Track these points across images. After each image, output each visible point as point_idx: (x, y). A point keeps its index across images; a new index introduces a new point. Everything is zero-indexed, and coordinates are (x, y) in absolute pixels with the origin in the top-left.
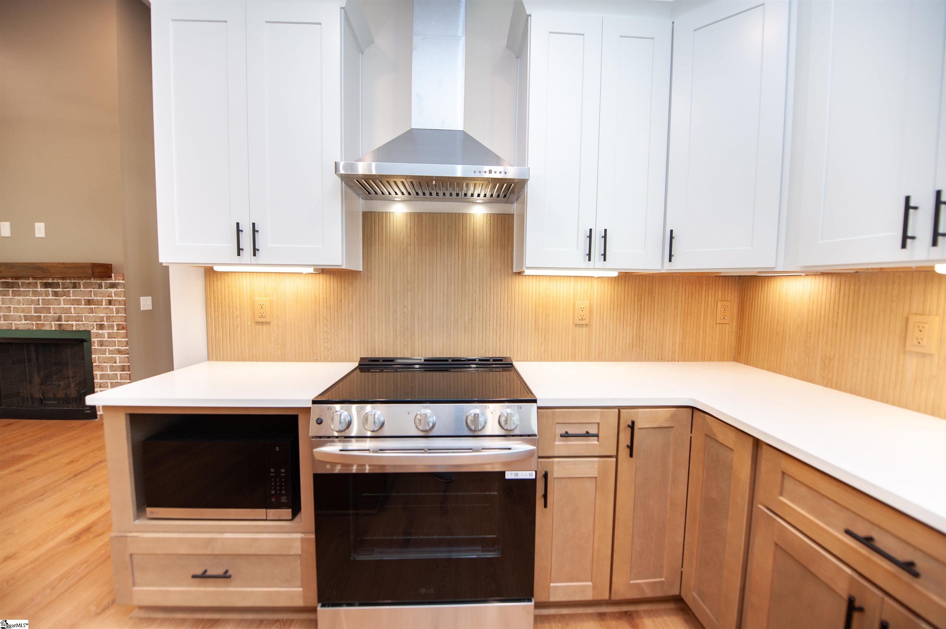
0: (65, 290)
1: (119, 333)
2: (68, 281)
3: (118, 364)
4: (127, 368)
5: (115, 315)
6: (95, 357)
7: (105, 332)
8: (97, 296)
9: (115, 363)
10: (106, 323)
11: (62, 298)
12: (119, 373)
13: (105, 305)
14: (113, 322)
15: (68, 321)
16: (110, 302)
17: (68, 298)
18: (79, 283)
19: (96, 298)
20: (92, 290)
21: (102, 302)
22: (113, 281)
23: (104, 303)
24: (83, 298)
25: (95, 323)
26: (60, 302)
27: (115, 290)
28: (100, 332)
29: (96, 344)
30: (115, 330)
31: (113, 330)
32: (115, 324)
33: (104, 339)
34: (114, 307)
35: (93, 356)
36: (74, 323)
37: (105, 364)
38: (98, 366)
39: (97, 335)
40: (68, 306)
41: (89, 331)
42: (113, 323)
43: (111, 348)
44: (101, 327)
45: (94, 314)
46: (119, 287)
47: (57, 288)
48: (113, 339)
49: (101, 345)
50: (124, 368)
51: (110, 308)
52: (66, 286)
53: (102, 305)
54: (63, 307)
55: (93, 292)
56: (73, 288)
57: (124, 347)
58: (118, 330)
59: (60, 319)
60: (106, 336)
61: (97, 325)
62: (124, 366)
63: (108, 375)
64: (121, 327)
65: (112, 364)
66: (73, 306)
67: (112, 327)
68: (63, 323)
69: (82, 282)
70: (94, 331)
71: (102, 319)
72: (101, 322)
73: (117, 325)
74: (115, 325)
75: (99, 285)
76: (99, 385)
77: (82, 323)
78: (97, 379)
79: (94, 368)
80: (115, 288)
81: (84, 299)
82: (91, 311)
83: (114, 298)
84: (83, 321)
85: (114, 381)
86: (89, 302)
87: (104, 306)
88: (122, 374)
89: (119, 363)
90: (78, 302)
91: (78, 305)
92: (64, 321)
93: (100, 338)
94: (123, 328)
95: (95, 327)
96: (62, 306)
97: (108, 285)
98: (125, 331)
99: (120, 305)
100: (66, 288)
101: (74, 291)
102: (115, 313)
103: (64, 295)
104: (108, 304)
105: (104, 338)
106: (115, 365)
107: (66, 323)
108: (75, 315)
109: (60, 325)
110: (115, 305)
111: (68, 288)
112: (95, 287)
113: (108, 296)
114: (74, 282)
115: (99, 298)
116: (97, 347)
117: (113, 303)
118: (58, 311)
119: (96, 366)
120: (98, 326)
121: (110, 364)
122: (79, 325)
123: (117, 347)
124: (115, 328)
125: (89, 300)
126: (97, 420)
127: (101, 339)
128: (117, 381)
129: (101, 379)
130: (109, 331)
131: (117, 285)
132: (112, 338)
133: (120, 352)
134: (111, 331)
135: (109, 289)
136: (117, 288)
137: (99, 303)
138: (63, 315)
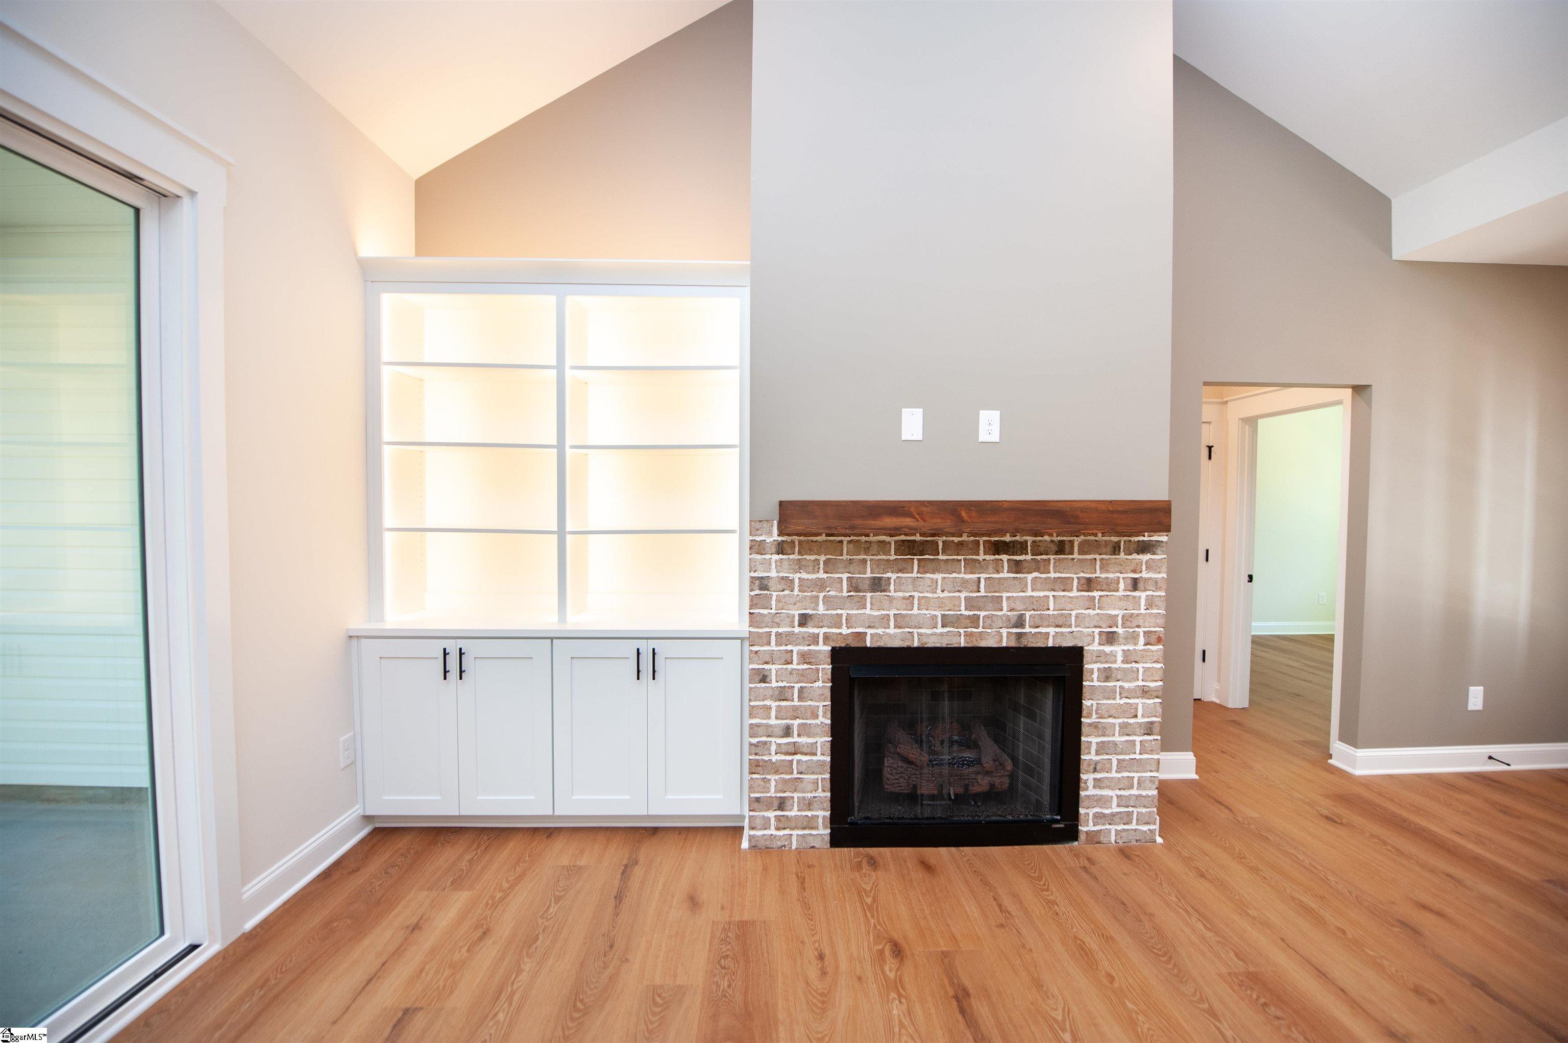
0: (1038, 558)
1: (1148, 650)
2: (1047, 538)
3: (1140, 720)
4: (1157, 728)
5: (1143, 611)
6: (1092, 705)
7: (1118, 649)
8: (1107, 571)
9: (1136, 716)
10: (1120, 630)
11: (1030, 577)
12: (1138, 739)
13: (1125, 590)
14: (1138, 626)
15: (1038, 627)
16: (1135, 584)
17: (1043, 576)
18: (1072, 542)
19: (1103, 576)
20: (1098, 557)
21: (1118, 583)
22: (1146, 539)
23: (1122, 586)
24: (1075, 576)
25: (1097, 630)
26: (1026, 585)
27: (1145, 557)
28: (1107, 649)
29: (1095, 676)
30: (1140, 646)
31: (1136, 644)
32: (1141, 630)
33: (1113, 666)
34: (1142, 595)
35: (1086, 703)
36: (1052, 631)
37: (1111, 720)
38: (1095, 726)
39: (1099, 657)
40: (1042, 594)
41: (1081, 649)
42: (1137, 629)
43: (1126, 685)
44: (1110, 638)
45: (1098, 611)
46: (1159, 551)
47: (1021, 554)
48: (1134, 665)
49: (1107, 679)
50: (1151, 729)
51: (1134, 597)
52: (1042, 549)
53: (1118, 590)
54: (1032, 597)
55: (1098, 563)
56: (1057, 553)
57: (1156, 681)
58: (1146, 644)
59: (1020, 623)
60: (1120, 658)
61: (1100, 633)
62: (1152, 723)
63: (1115, 744)
64: (1153, 638)
65: (1126, 720)
66: (1051, 594)
67: (1134, 638)
68: (1027, 630)
69: (1077, 541)
70: (1092, 648)
71: (1113, 619)
72: (1110, 627)
73: (1145, 632)
74: (1142, 634)
75: (1114, 548)
76: (1092, 767)
77: (1069, 630)
78: (1089, 753)
79: (1085, 729)
80: (1149, 552)
81: (1078, 578)
82: (1091, 604)
83: (1145, 575)
84: (1070, 626)
85: (1127, 757)
86: (1089, 584)
87: (1121, 593)
88: (1145, 741)
89: (1143, 716)
90: (1065, 585)
91: (1063, 591)
92: (1030, 627)
93: (1106, 662)
94: (1159, 640)
95: (1097, 637)
96: (1030, 593)
97: (1133, 546)
98: (1161, 647)
99: (1158, 588)
100: (1042, 554)
101: (1059, 559)
102: (1143, 606)
103: (1037, 570)
104: (1130, 588)
105: (1115, 662)
106: (1132, 721)
107: (1034, 630)
108: (1055, 613)
109: (1019, 636)
110: (1146, 590)
111: (1047, 554)
112: (1104, 550)
113: (1134, 571)
114: (1060, 541)
115: (1111, 576)
116: (1096, 683)
117: (1141, 585)
118: (1019, 606)
119: (1090, 725)
120: (1104, 637)
121: (1120, 720)
122: (1062, 634)
123: (1141, 683)
124: (1142, 640)
125: (1089, 580)
126: (1076, 843)
127: (1106, 666)
128: (1133, 756)
129: (1097, 754)
130: (1125, 648)
131: (1153, 545)
132: (1131, 663)
133: (1145, 692)
134: (1131, 648)
135: (1135, 556)
136: (1154, 554)
137: (1112, 586)
138: (1028, 614)
